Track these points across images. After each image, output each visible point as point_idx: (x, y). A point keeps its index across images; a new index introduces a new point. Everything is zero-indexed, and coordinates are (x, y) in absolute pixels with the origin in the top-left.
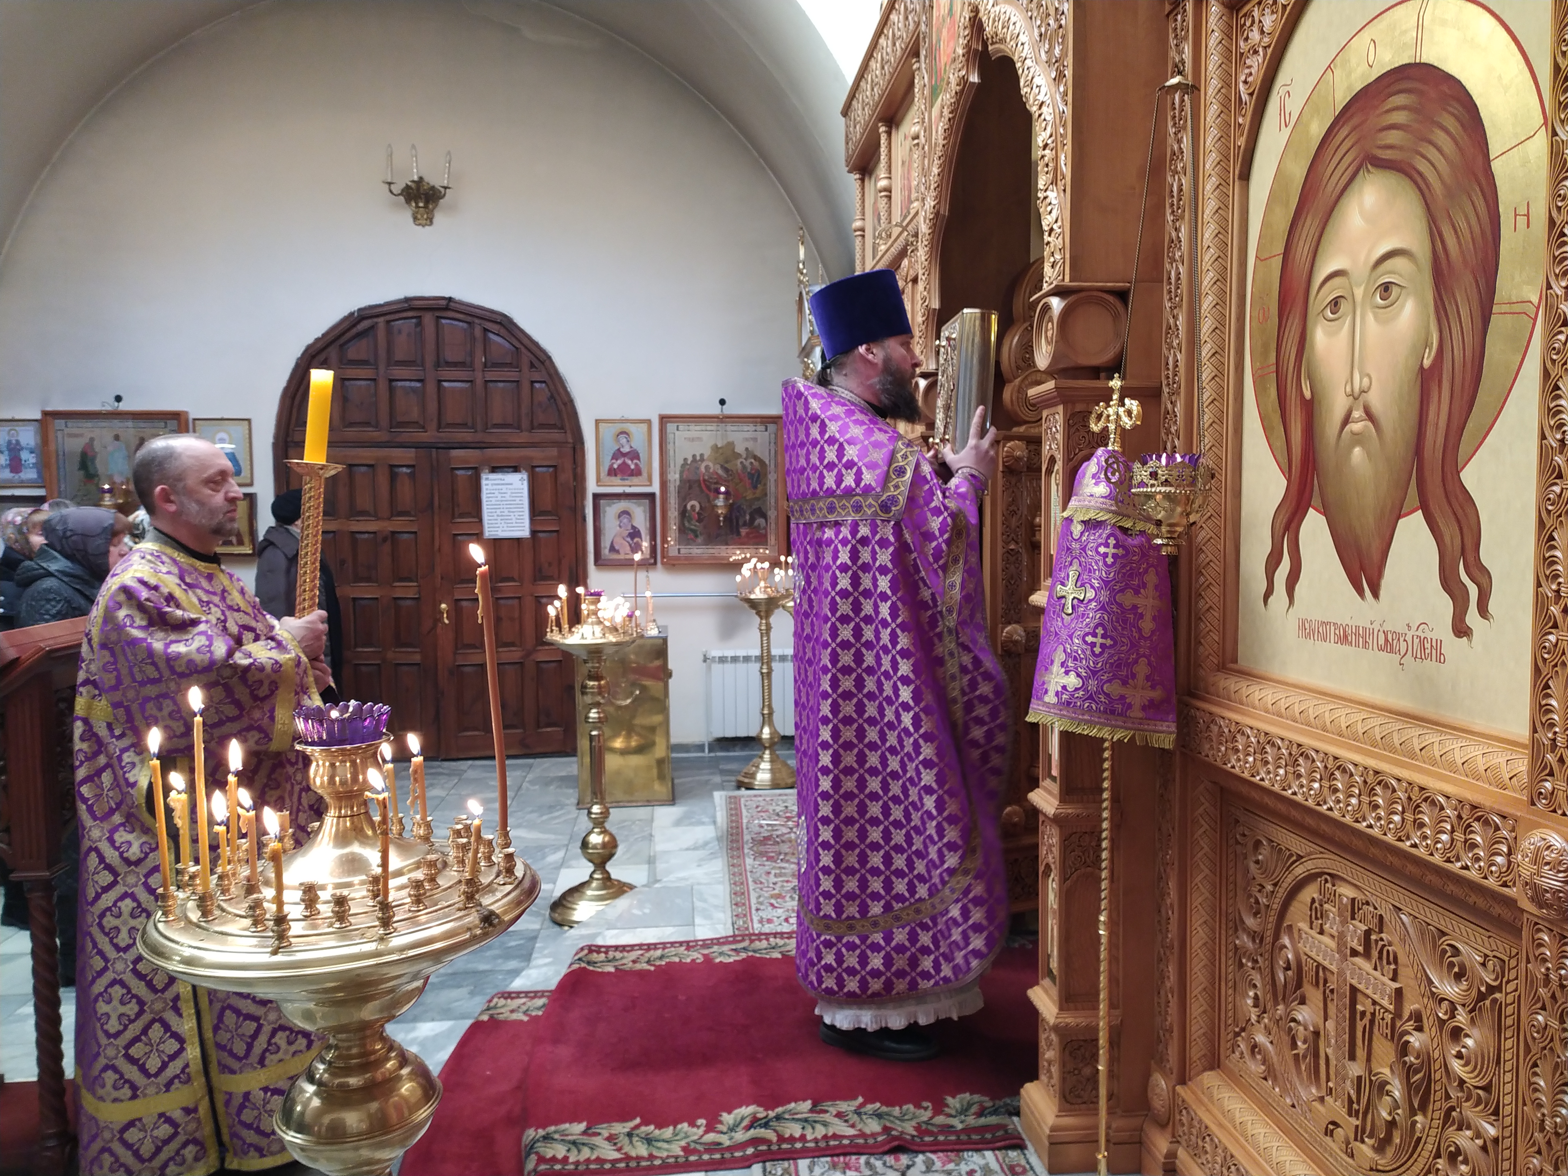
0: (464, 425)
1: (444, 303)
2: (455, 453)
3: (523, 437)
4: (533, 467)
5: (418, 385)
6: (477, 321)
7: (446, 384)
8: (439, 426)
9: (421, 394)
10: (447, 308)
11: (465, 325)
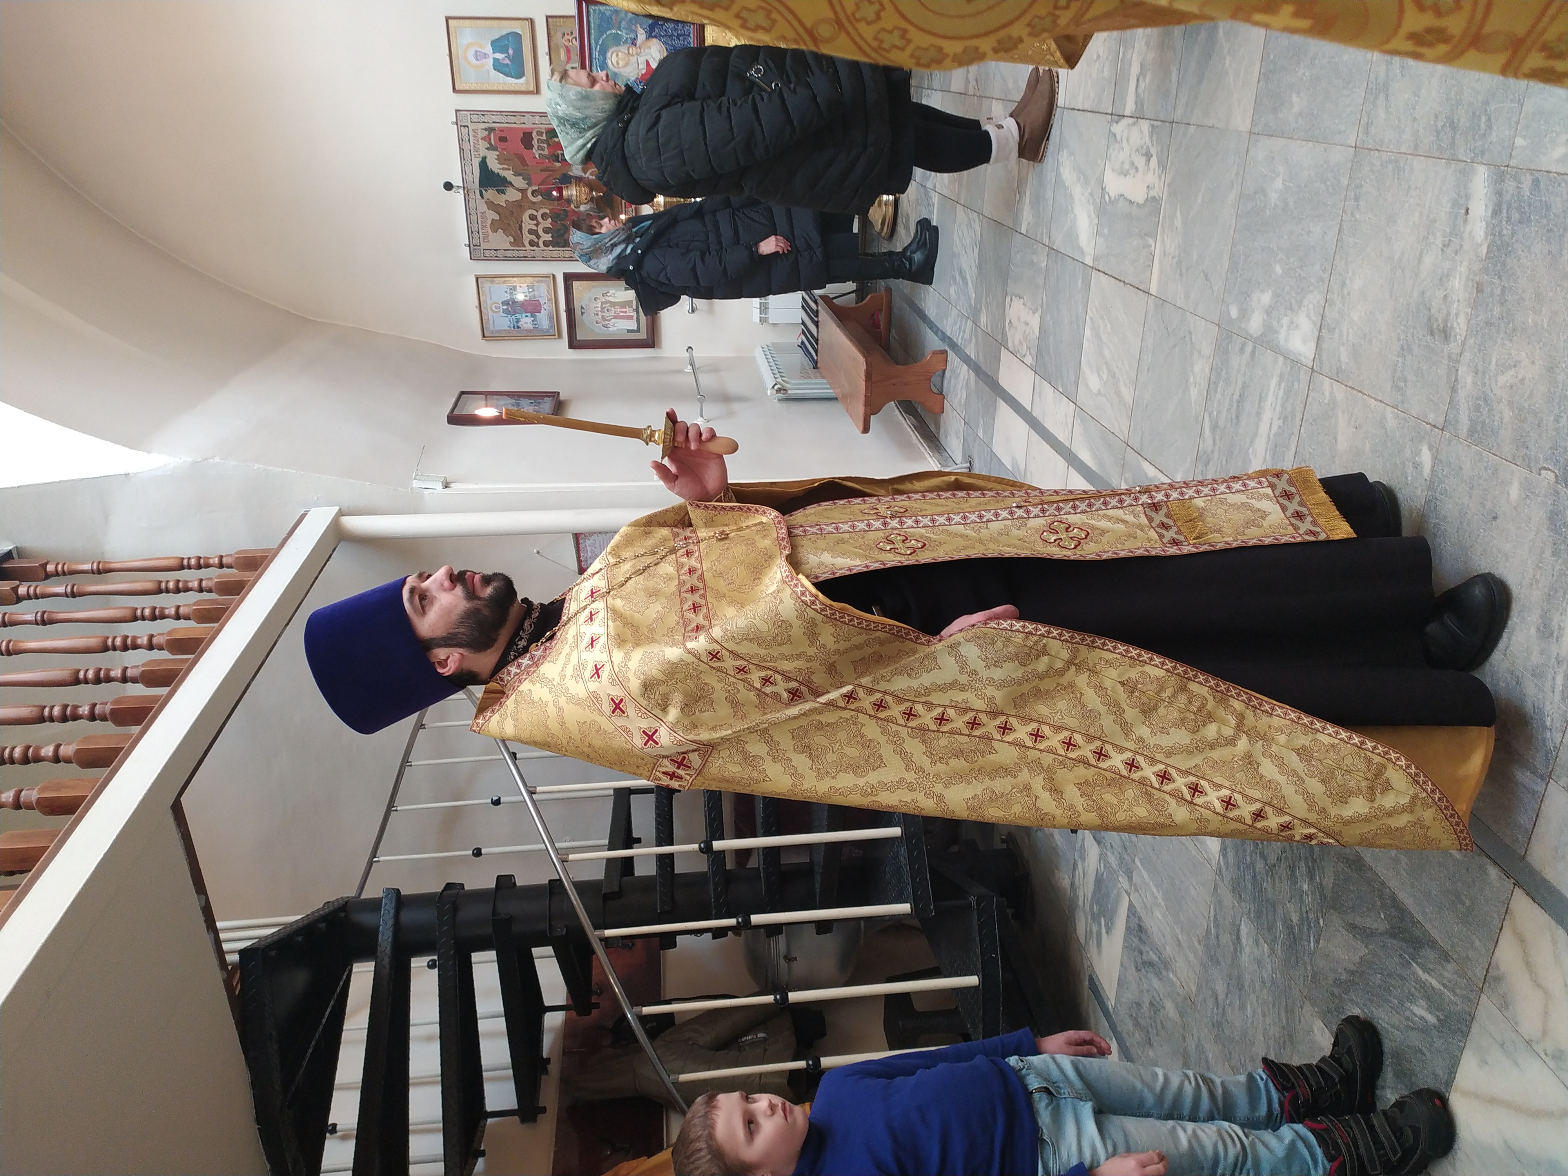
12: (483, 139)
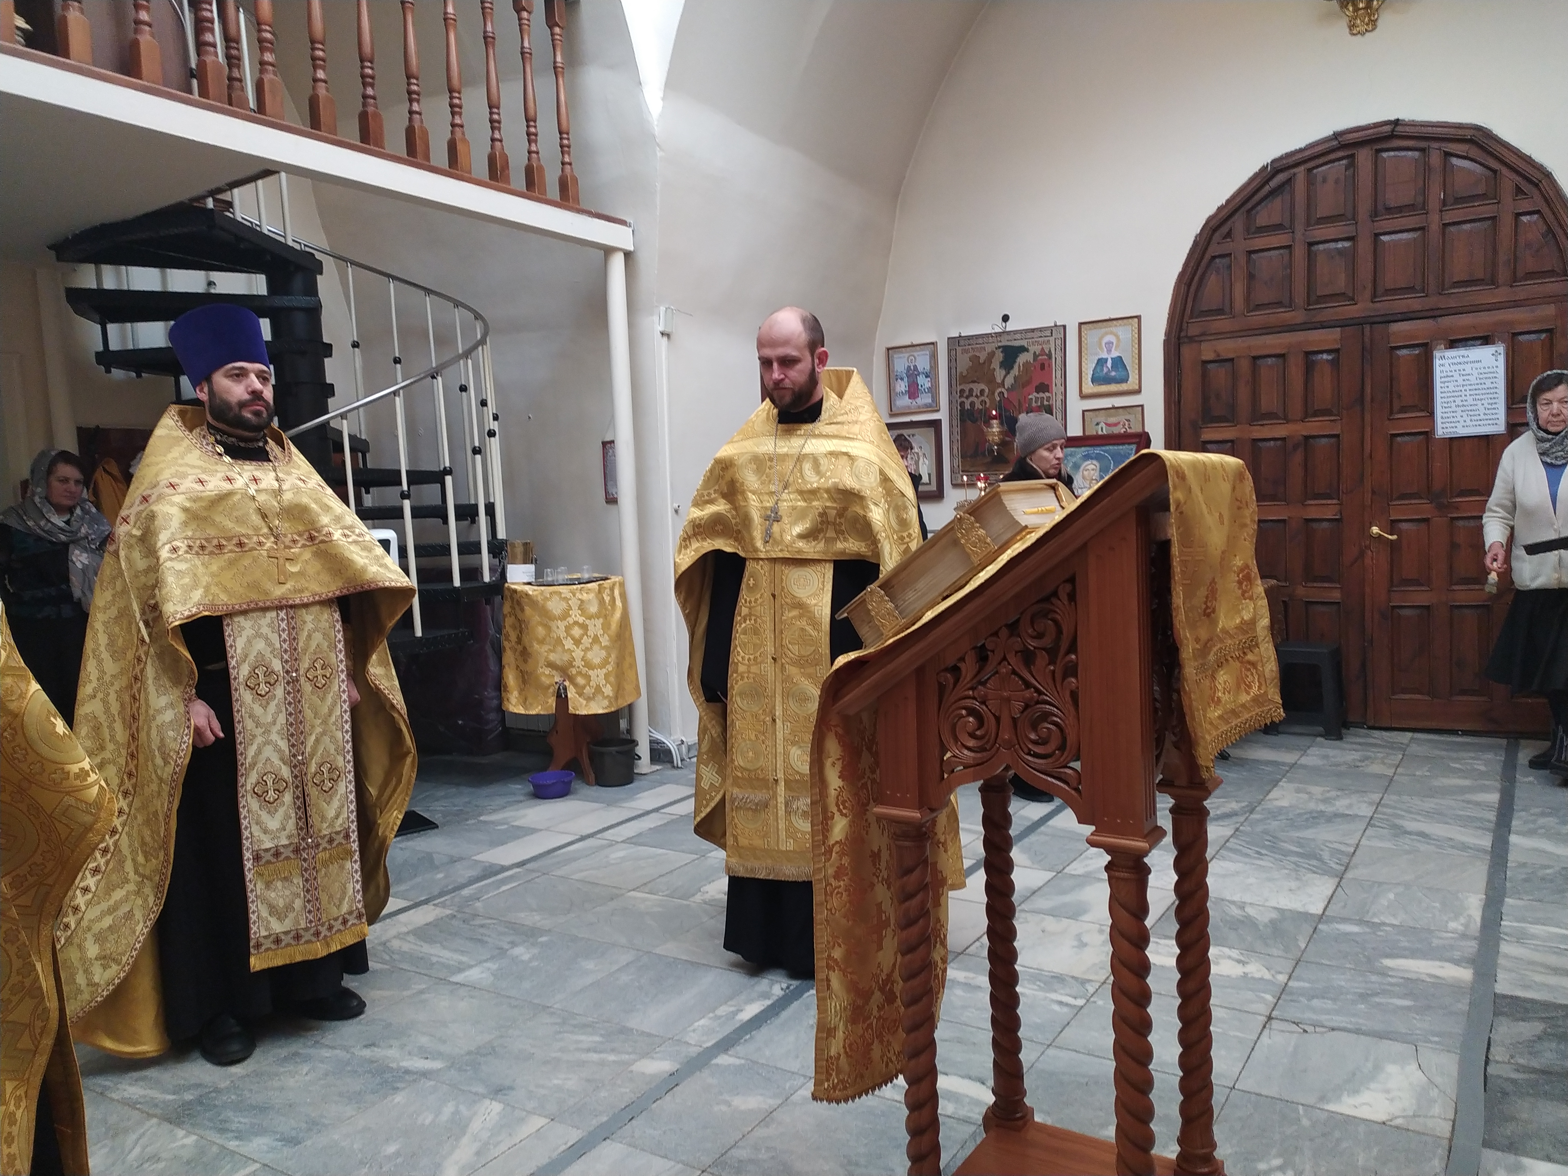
0: (1411, 289)
1: (1388, 128)
2: (1395, 327)
3: (1502, 294)
4: (1515, 335)
5: (1347, 244)
6: (1435, 145)
7: (1384, 238)
8: (1374, 295)
9: (1351, 257)
10: (1392, 136)
11: (1416, 154)
12: (1043, 348)
